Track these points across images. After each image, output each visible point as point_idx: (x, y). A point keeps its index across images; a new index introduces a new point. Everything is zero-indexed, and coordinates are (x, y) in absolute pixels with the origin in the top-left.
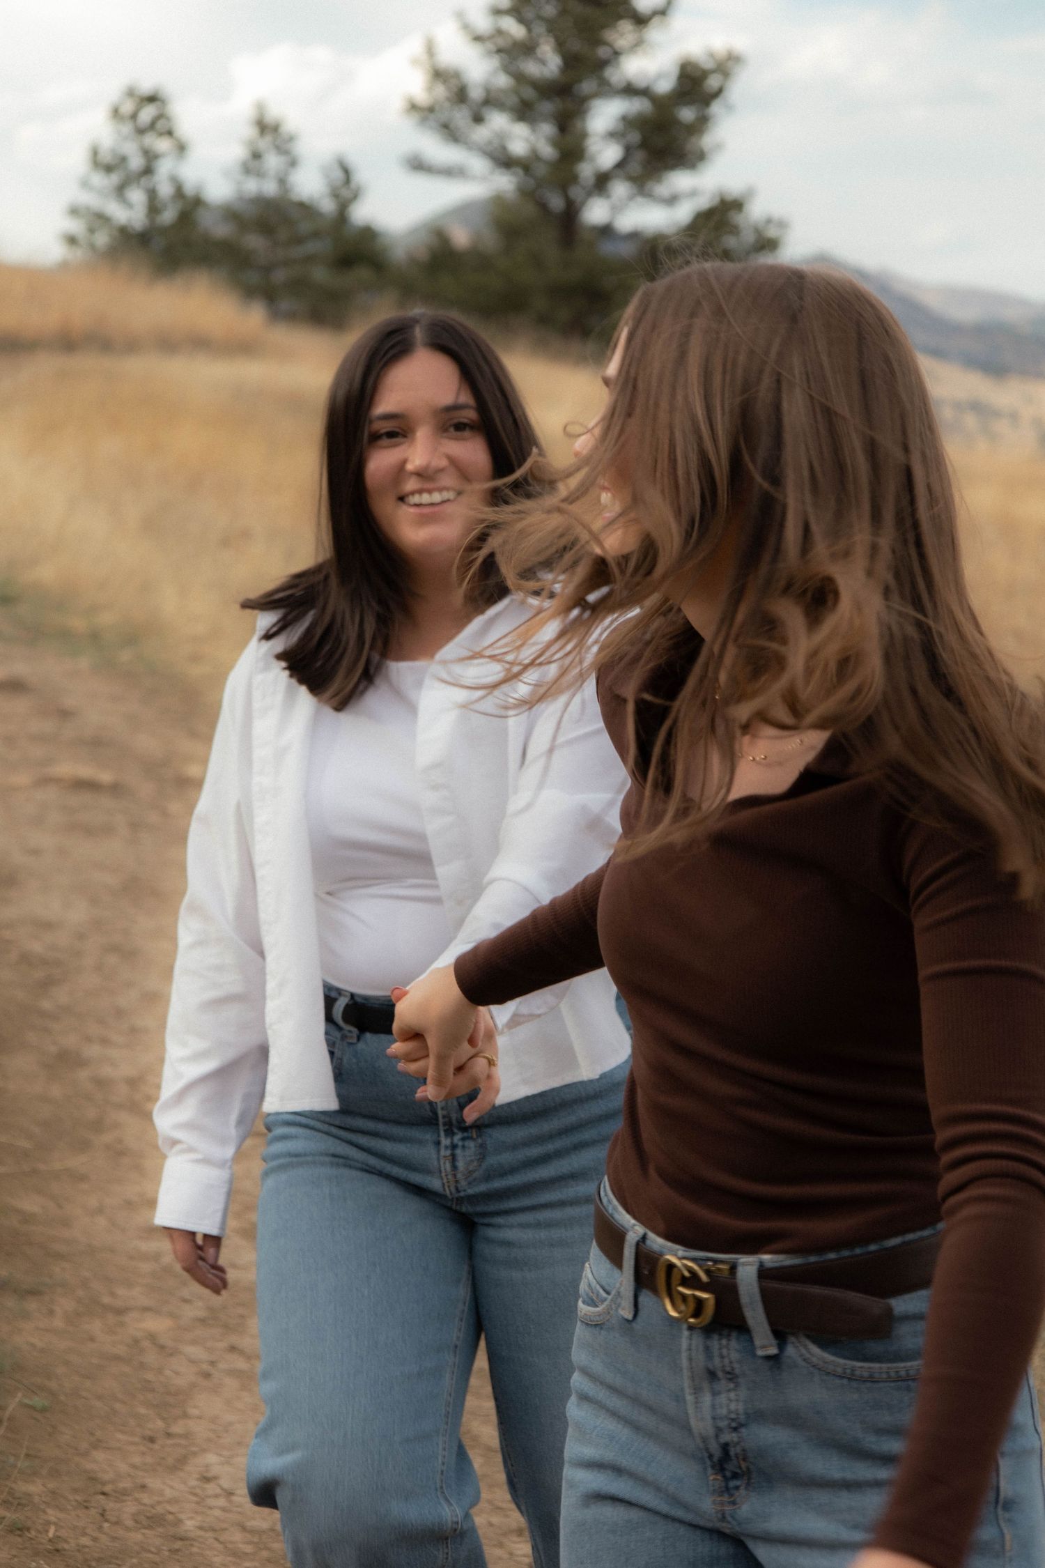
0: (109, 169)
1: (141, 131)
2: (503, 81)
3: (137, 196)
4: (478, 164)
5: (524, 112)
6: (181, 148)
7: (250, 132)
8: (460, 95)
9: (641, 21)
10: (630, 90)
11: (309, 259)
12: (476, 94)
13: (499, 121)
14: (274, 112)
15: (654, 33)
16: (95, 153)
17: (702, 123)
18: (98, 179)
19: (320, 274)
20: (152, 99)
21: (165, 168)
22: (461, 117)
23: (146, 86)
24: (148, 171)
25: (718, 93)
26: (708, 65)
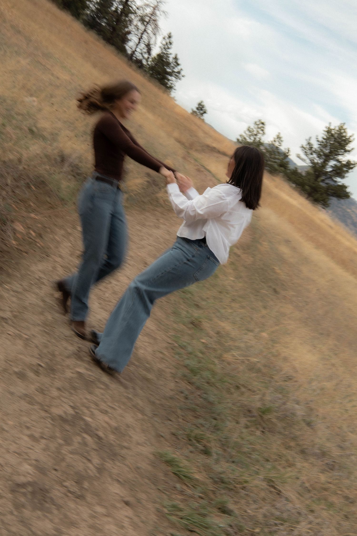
0: (250, 132)
1: (258, 128)
2: (318, 149)
3: (252, 138)
4: (308, 161)
5: (319, 156)
6: (264, 133)
7: (276, 137)
8: (311, 148)
9: (346, 151)
10: (338, 161)
11: (275, 162)
12: (313, 149)
13: (315, 156)
14: (281, 135)
15: (346, 154)
16: (249, 127)
17: (347, 171)
18: (247, 132)
19: (276, 166)
20: (263, 124)
21: (259, 136)
22: (309, 152)
23: (263, 121)
24: (256, 135)
25: (352, 168)
26: (352, 162)
